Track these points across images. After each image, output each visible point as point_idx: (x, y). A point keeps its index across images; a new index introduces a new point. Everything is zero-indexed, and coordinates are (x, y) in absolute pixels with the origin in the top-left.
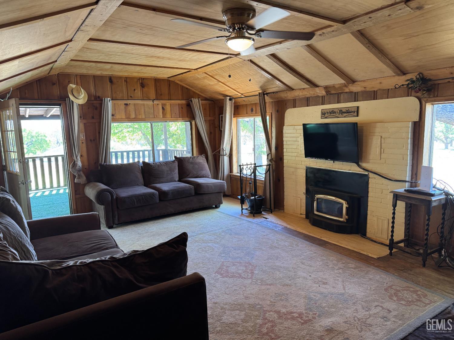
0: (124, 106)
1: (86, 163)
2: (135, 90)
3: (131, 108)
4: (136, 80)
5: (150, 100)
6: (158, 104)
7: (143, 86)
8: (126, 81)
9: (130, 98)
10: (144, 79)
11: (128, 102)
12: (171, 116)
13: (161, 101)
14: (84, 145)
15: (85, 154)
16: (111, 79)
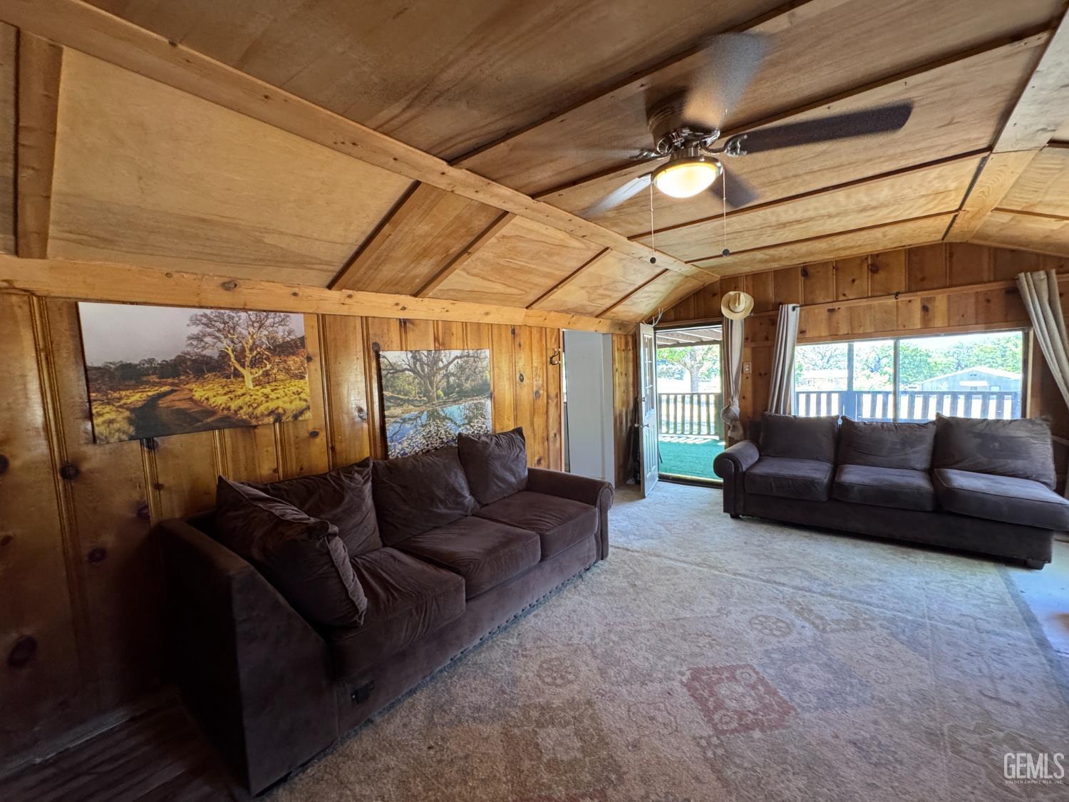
0: (827, 313)
1: (750, 410)
2: (853, 281)
3: (842, 315)
4: (858, 262)
5: (889, 294)
6: (910, 301)
7: (874, 269)
8: (836, 268)
9: (841, 298)
10: (877, 255)
11: (836, 306)
12: (949, 323)
13: (919, 293)
14: (750, 381)
15: (749, 395)
16: (806, 271)
